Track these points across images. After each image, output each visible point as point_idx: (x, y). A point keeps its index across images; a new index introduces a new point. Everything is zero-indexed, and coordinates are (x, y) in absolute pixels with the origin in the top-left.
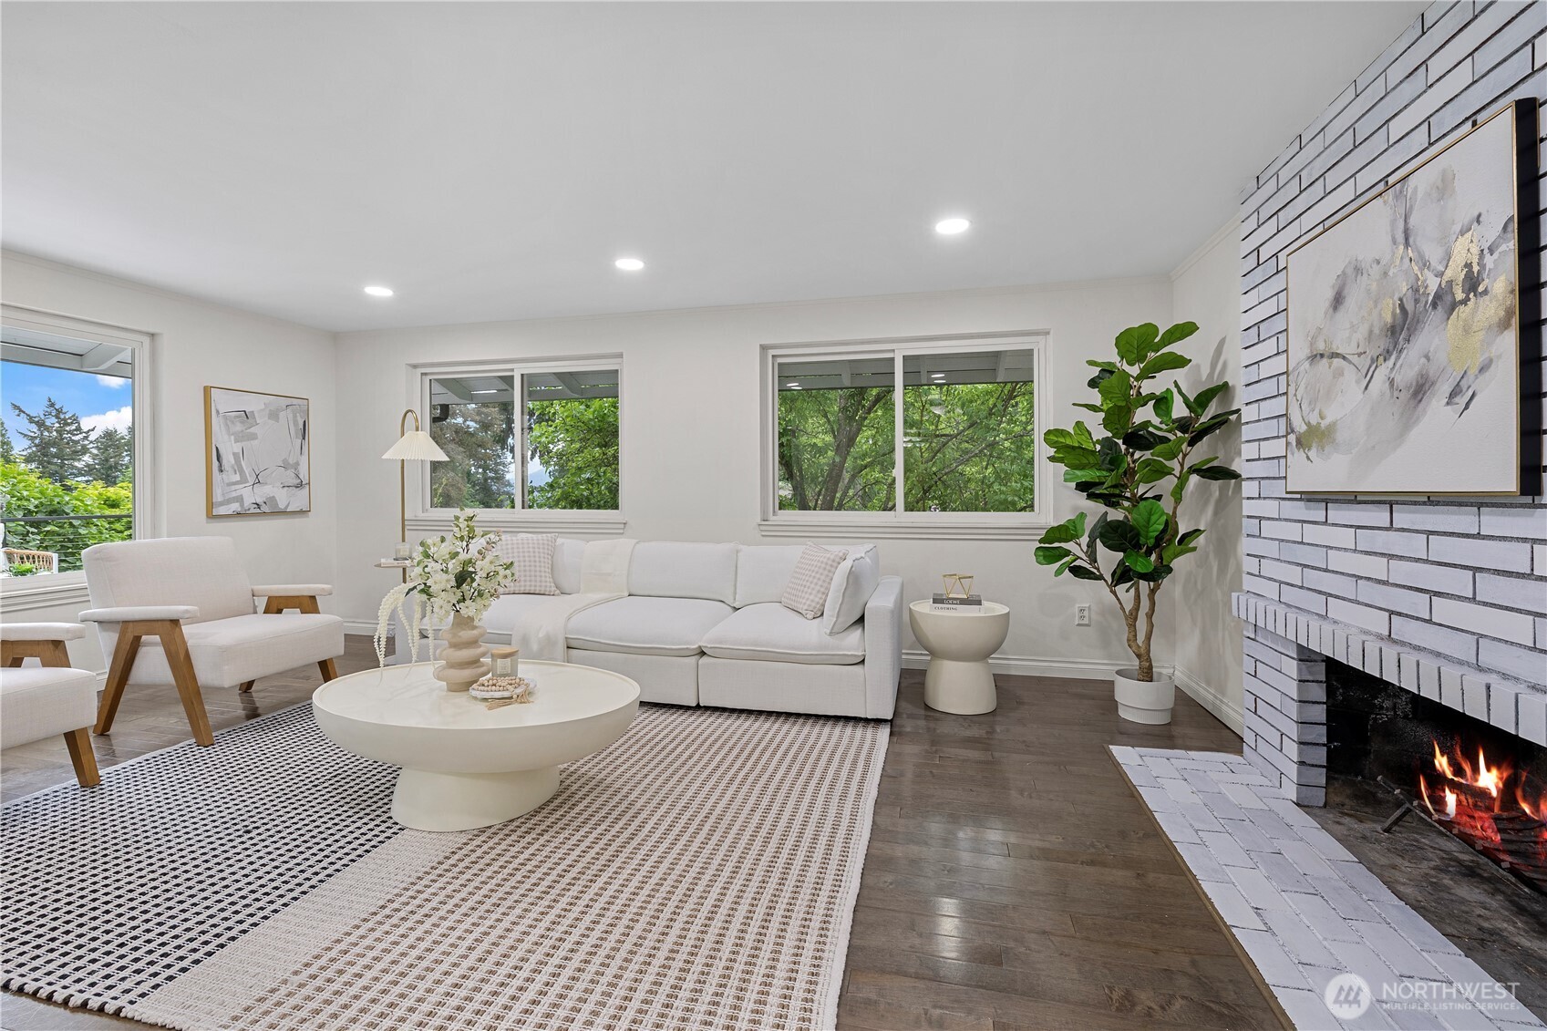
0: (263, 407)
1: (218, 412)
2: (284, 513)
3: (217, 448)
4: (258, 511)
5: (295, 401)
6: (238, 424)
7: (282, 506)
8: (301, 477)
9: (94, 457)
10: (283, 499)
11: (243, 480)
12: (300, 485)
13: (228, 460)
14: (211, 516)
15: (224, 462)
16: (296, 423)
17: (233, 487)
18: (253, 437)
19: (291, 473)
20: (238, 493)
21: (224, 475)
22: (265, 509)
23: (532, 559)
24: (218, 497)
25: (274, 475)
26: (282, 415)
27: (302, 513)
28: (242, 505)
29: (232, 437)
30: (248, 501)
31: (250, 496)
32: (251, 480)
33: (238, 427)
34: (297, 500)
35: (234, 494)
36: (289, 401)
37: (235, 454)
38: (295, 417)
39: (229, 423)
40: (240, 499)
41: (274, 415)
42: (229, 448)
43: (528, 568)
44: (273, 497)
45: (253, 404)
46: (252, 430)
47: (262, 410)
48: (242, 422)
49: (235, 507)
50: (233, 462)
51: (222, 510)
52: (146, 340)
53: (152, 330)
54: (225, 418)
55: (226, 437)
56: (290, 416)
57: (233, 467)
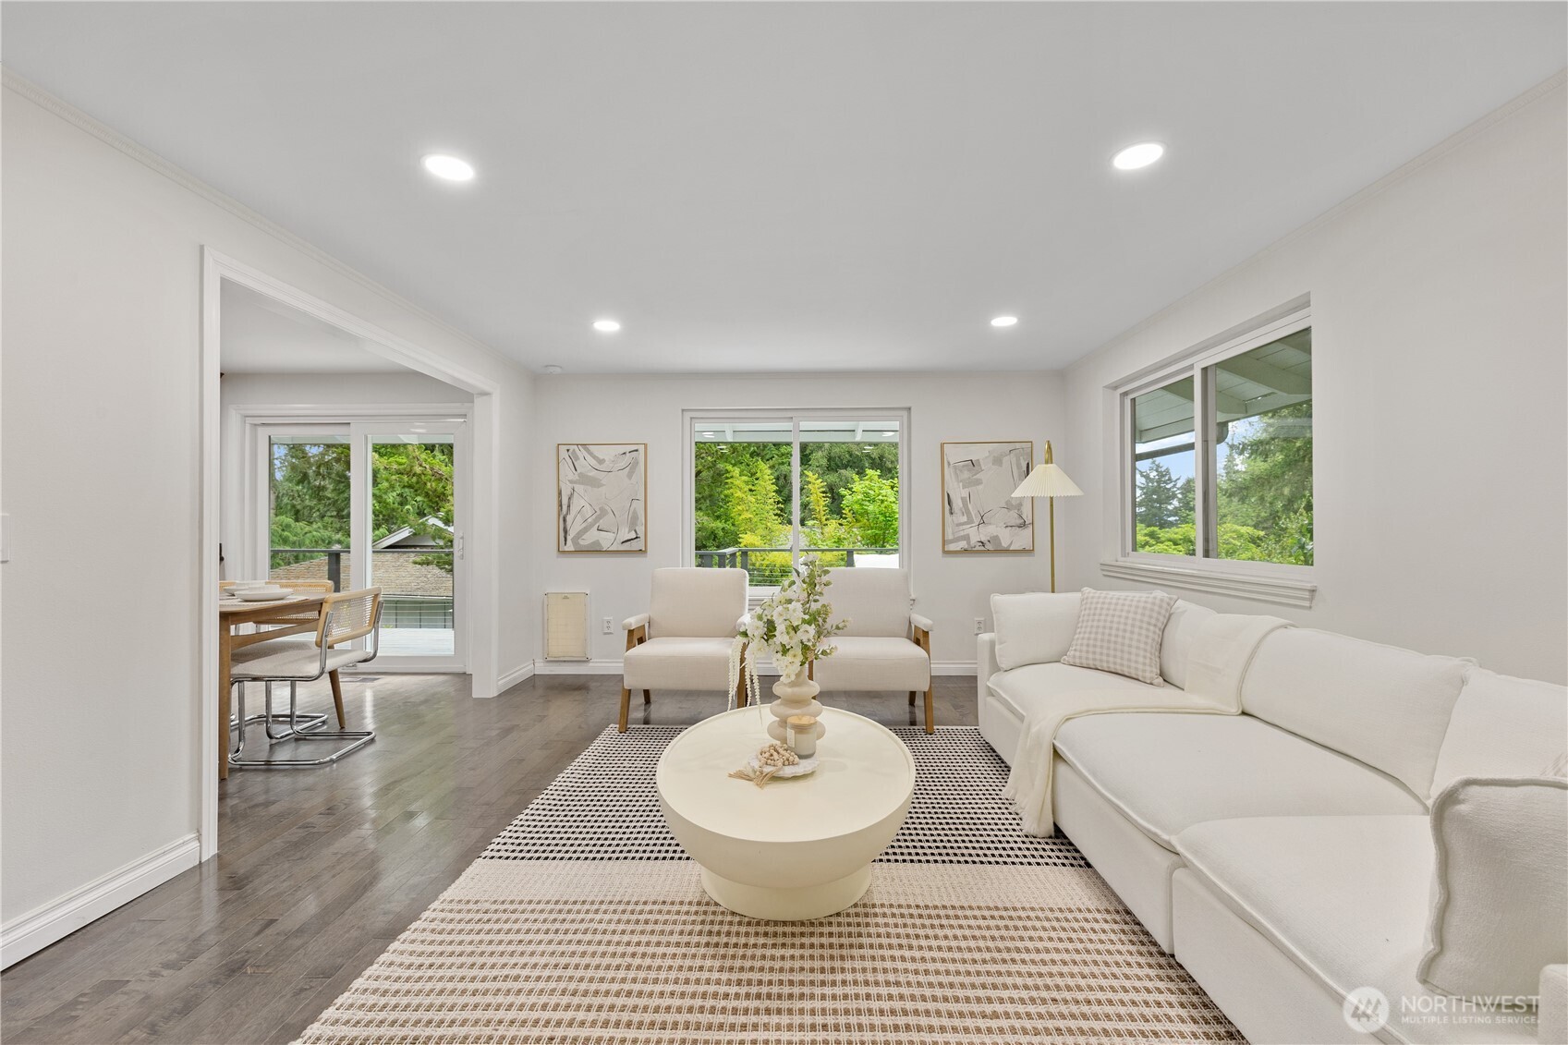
0: (987, 454)
1: (949, 463)
2: (1006, 551)
3: (948, 495)
4: (982, 548)
5: (1018, 445)
6: (966, 472)
7: (1005, 544)
8: (1024, 517)
9: (1180, 500)
10: (1006, 538)
11: (970, 521)
12: (1023, 525)
13: (957, 503)
14: (946, 553)
15: (954, 506)
16: (1019, 466)
17: (961, 528)
18: (979, 482)
19: (1014, 514)
20: (965, 532)
21: (954, 517)
22: (989, 546)
23: (1122, 627)
24: (949, 536)
25: (997, 516)
26: (1006, 460)
27: (1024, 551)
28: (969, 543)
29: (961, 484)
30: (974, 540)
31: (976, 535)
32: (977, 521)
33: (966, 475)
34: (1021, 540)
35: (962, 533)
36: (1011, 446)
37: (963, 499)
38: (1018, 460)
39: (958, 472)
40: (967, 538)
41: (998, 461)
42: (958, 494)
43: (1113, 639)
44: (997, 536)
45: (978, 453)
46: (977, 476)
47: (986, 457)
48: (969, 470)
49: (962, 545)
50: (961, 506)
51: (952, 547)
52: (905, 414)
53: (907, 405)
54: (955, 468)
55: (956, 483)
56: (1014, 460)
57: (961, 510)
